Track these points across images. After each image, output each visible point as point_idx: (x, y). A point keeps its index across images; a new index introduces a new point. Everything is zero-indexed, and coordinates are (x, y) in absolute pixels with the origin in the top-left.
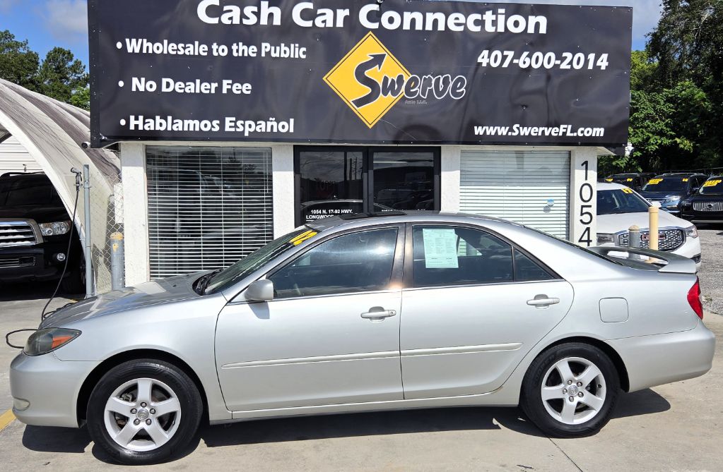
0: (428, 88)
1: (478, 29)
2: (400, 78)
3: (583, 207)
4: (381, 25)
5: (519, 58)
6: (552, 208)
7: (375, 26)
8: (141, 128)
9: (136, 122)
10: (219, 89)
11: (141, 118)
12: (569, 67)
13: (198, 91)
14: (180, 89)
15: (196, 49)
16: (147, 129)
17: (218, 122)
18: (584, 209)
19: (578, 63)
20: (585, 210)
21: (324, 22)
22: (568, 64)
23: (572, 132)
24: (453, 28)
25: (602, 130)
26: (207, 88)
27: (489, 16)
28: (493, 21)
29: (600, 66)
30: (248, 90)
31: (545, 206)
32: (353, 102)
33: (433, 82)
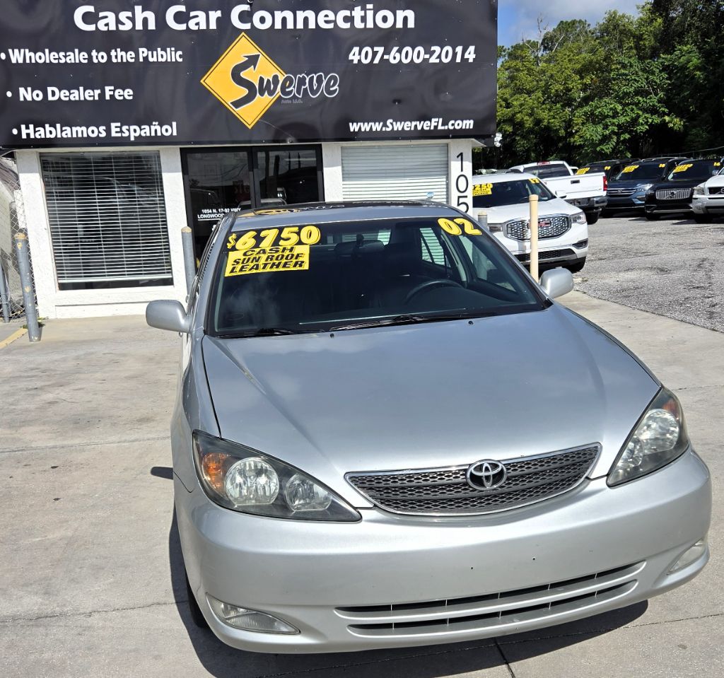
0: (303, 87)
1: (347, 26)
2: (276, 78)
3: (459, 197)
4: (252, 25)
5: (389, 54)
6: (432, 200)
7: (247, 26)
8: (32, 136)
9: (28, 131)
10: (102, 95)
11: (31, 126)
12: (438, 61)
13: (82, 99)
14: (65, 97)
15: (77, 57)
16: (38, 137)
17: (104, 128)
18: (460, 199)
19: (446, 57)
20: (462, 200)
21: (197, 24)
22: (437, 58)
23: (443, 125)
24: (323, 25)
25: (472, 122)
26: (91, 95)
27: (357, 12)
28: (362, 17)
29: (468, 59)
30: (129, 96)
31: (426, 198)
32: (232, 103)
33: (307, 81)
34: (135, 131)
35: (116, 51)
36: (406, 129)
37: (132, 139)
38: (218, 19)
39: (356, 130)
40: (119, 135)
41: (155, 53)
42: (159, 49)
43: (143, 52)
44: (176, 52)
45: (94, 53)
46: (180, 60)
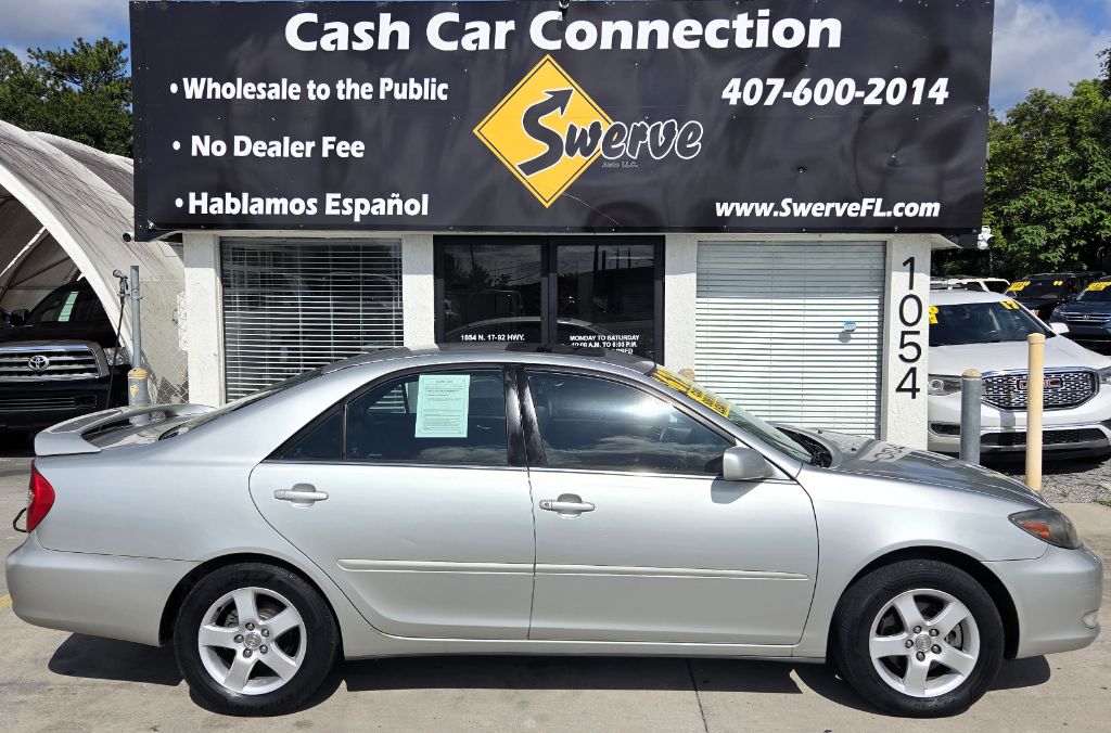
0: (641, 142)
1: (724, 44)
2: (596, 127)
3: (904, 333)
4: (564, 44)
5: (792, 90)
6: (853, 336)
7: (556, 45)
8: (204, 211)
9: (198, 203)
10: (317, 150)
11: (205, 195)
12: (879, 102)
13: (286, 154)
14: (261, 151)
15: (284, 90)
16: (213, 212)
17: (315, 200)
18: (906, 336)
19: (895, 95)
20: (908, 338)
21: (476, 41)
22: (879, 97)
23: (881, 211)
24: (682, 43)
25: (937, 206)
26: (300, 149)
27: (742, 23)
28: (749, 29)
29: (934, 100)
30: (358, 151)
31: (840, 330)
32: (521, 166)
33: (648, 133)
34: (362, 206)
35: (345, 82)
36: (815, 214)
37: (357, 219)
38: (509, 34)
39: (728, 214)
40: (337, 212)
41: (405, 86)
42: (412, 80)
43: (386, 85)
44: (437, 84)
45: (311, 86)
46: (444, 97)
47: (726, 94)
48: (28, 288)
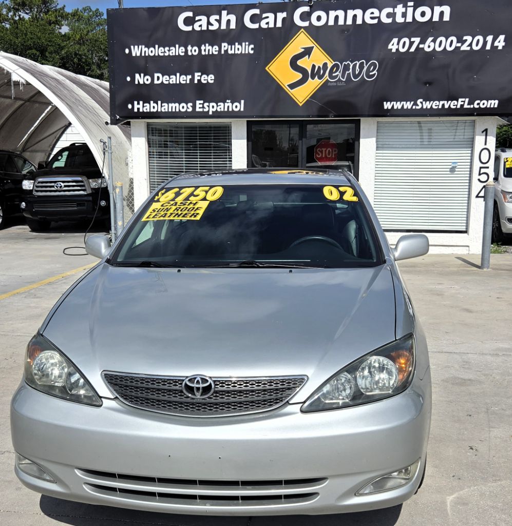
1: (390, 20)
2: (325, 65)
3: (481, 168)
4: (310, 23)
5: (424, 43)
6: (457, 170)
7: (306, 24)
8: (141, 110)
9: (138, 106)
10: (192, 80)
11: (141, 103)
12: (469, 48)
13: (178, 82)
14: (166, 81)
15: (177, 51)
16: (145, 111)
17: (191, 104)
19: (477, 44)
20: (483, 171)
21: (267, 23)
22: (468, 46)
23: (469, 104)
24: (369, 21)
25: (497, 102)
26: (184, 79)
27: (400, 9)
28: (403, 13)
29: (497, 47)
30: (211, 80)
31: (450, 167)
32: (288, 85)
33: (351, 67)
34: (213, 107)
35: (205, 46)
36: (434, 107)
37: (211, 113)
38: (284, 19)
39: (390, 108)
40: (201, 110)
41: (233, 47)
42: (237, 44)
43: (225, 46)
44: (249, 45)
45: (189, 48)
46: (252, 52)
47: (390, 47)
48: (32, 151)
